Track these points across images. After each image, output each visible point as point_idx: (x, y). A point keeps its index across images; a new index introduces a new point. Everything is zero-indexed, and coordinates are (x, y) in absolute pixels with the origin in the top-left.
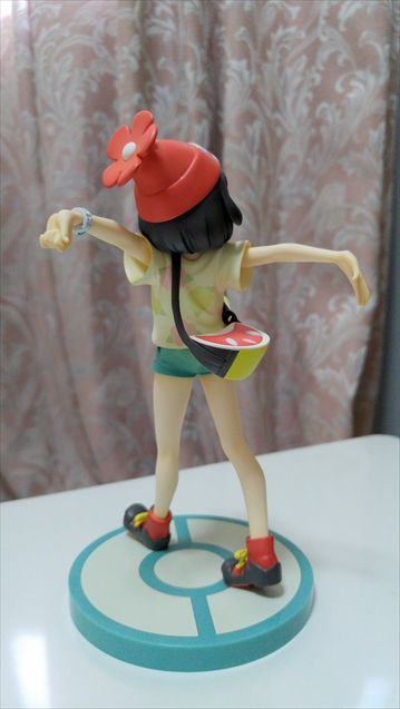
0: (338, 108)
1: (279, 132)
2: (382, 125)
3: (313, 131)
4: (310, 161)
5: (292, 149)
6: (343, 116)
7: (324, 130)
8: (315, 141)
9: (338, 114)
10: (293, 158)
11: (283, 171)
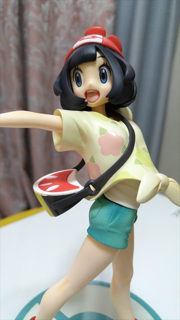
0: (91, 3)
1: (56, 11)
2: (112, 18)
3: (75, 13)
4: (72, 31)
5: (63, 22)
6: (92, 8)
7: (81, 14)
8: (76, 19)
9: (90, 6)
10: (63, 27)
11: (58, 34)
